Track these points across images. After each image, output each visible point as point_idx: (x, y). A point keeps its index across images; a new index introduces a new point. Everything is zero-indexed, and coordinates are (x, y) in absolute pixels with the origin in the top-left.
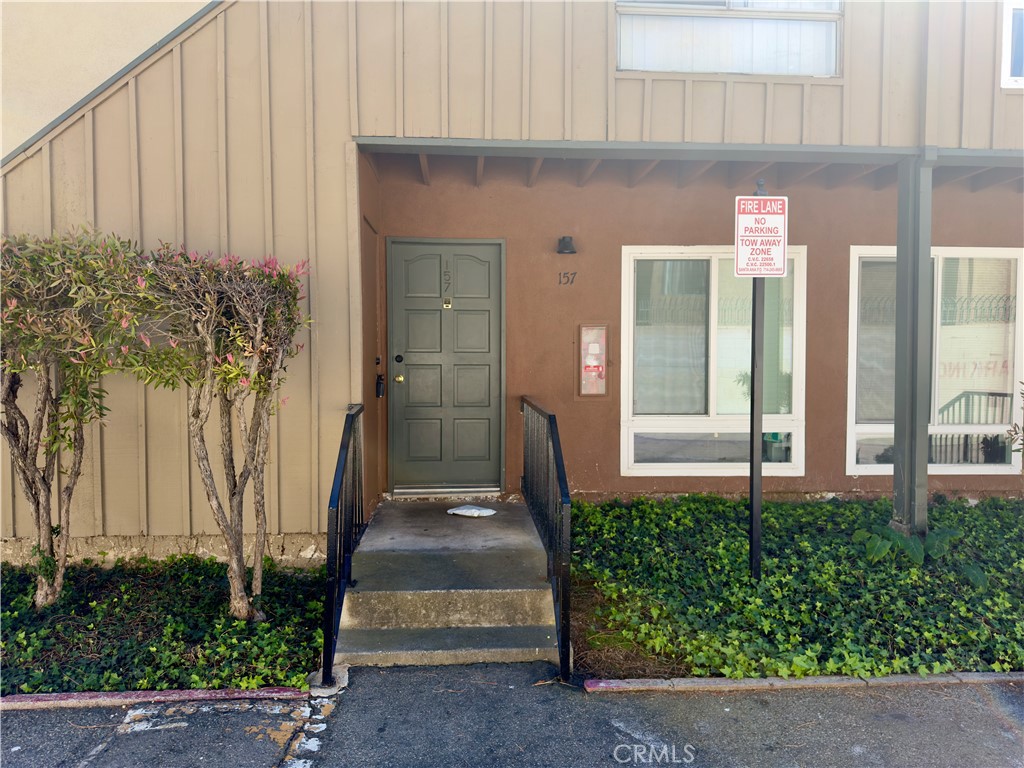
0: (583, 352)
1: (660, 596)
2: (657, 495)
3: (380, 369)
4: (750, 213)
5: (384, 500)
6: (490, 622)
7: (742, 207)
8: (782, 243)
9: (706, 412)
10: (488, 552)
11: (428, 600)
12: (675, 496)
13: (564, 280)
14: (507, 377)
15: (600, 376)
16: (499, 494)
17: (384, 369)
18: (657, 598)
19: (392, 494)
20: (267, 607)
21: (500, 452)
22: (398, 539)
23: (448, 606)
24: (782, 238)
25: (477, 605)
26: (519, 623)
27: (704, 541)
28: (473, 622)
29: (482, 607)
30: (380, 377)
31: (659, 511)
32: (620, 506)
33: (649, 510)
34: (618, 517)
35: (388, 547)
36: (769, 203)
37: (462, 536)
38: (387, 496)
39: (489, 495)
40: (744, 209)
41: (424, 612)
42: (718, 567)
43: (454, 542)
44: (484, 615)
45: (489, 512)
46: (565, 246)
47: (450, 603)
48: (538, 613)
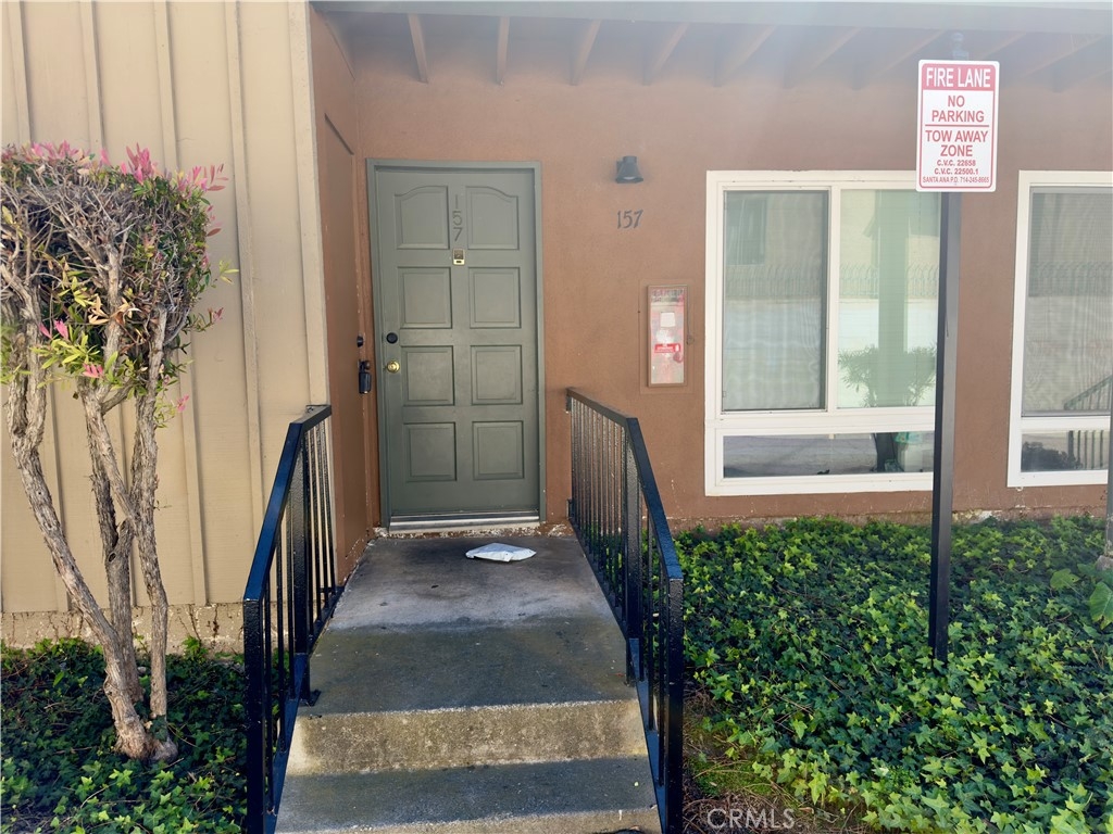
0: (652, 325)
1: (800, 695)
2: (755, 521)
3: (364, 353)
4: (942, 88)
5: (377, 538)
6: (538, 755)
7: (929, 77)
8: (989, 137)
9: (822, 405)
10: (529, 625)
11: (436, 725)
12: (778, 521)
13: (625, 222)
14: (546, 362)
15: (676, 358)
16: (538, 524)
17: (371, 353)
18: (796, 698)
19: (388, 528)
20: (179, 733)
21: (538, 466)
22: (393, 604)
23: (470, 733)
24: (990, 129)
25: (517, 729)
26: (585, 755)
27: (840, 593)
28: (511, 757)
29: (524, 731)
30: (363, 364)
31: (763, 545)
32: (708, 537)
33: (749, 544)
34: (707, 556)
35: (377, 620)
36: (969, 72)
37: (487, 597)
38: (381, 532)
39: (524, 527)
40: (932, 81)
41: (429, 743)
42: (875, 639)
43: (479, 608)
44: (527, 744)
45: (524, 554)
46: (626, 172)
47: (471, 729)
48: (615, 738)
